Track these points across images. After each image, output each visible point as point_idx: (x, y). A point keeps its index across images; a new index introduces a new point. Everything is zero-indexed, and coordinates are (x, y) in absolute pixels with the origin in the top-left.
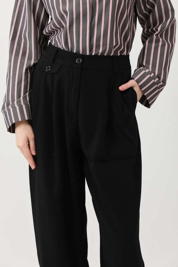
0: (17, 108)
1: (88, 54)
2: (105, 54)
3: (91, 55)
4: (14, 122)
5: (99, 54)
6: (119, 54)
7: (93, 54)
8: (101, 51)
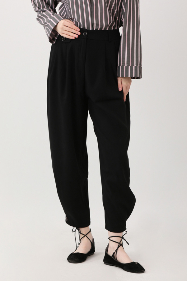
0: (51, 20)
1: (91, 29)
2: (103, 29)
3: (93, 30)
4: (53, 28)
5: (99, 29)
6: (112, 29)
7: (95, 29)
8: (99, 27)
